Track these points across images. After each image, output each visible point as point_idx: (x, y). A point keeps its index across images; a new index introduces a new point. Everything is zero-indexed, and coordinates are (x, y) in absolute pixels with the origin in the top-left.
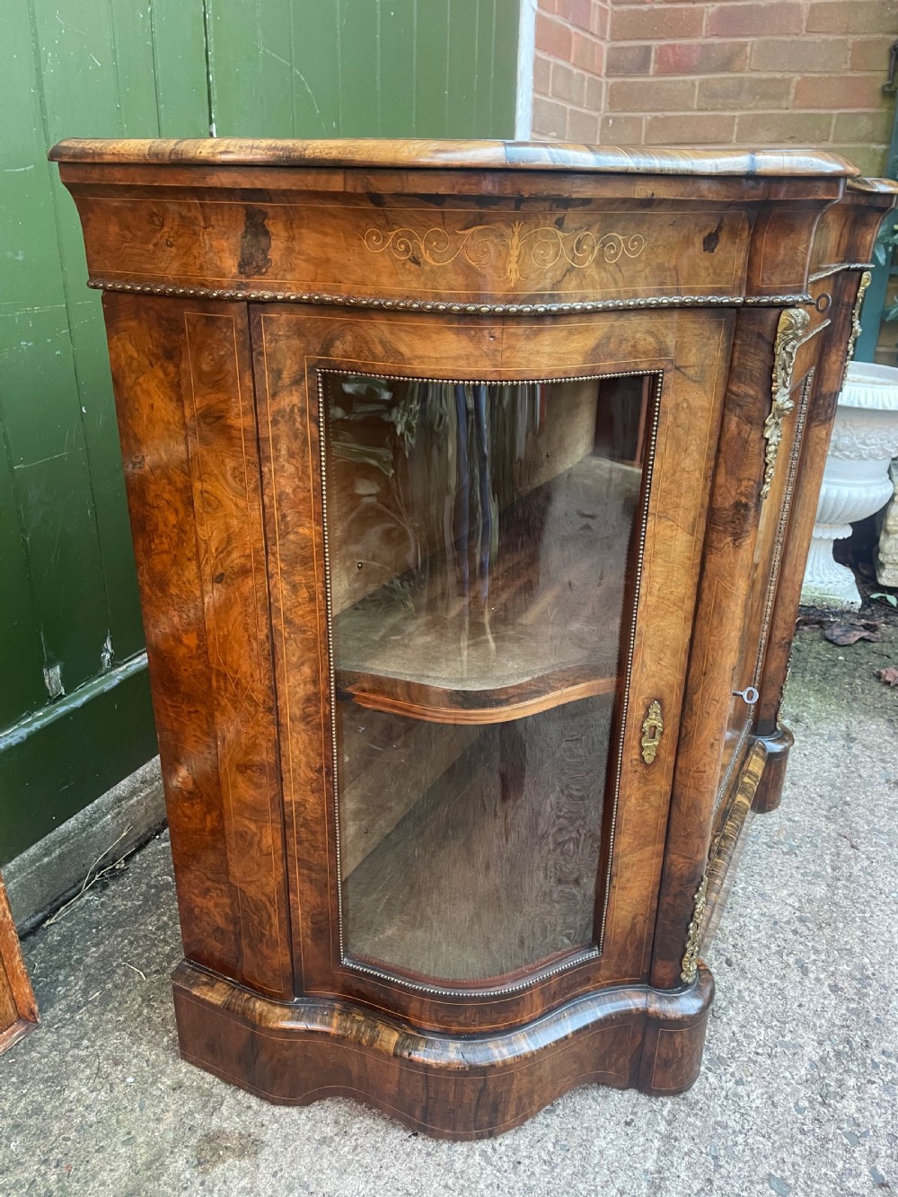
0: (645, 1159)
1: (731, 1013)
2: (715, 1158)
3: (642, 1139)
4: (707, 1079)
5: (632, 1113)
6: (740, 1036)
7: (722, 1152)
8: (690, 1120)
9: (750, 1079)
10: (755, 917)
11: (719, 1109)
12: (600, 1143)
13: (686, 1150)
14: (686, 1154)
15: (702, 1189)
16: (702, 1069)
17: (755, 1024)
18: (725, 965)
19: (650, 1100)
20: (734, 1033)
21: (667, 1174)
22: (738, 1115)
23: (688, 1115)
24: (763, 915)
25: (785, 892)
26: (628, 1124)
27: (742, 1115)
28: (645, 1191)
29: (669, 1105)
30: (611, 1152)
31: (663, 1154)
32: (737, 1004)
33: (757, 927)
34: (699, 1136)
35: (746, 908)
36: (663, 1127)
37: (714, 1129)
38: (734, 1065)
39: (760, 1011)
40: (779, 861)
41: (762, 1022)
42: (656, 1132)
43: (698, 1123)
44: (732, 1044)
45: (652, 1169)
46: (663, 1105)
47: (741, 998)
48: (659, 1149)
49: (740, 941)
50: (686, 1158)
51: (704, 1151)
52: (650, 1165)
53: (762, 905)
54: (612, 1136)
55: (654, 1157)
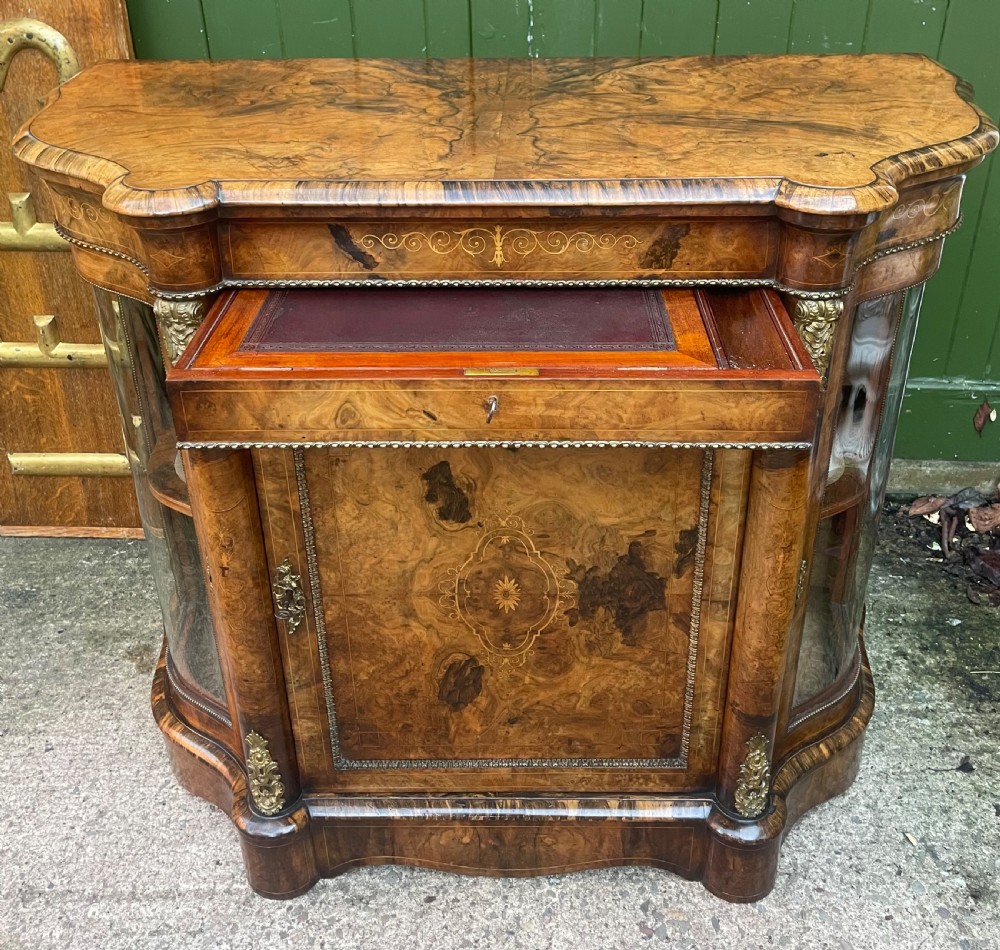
0: (188, 882)
1: (363, 914)
2: (201, 931)
3: (205, 875)
4: (279, 908)
5: (227, 864)
6: (337, 926)
7: (208, 935)
8: (232, 904)
9: (290, 942)
10: (509, 912)
11: (249, 923)
12: (194, 849)
13: (203, 908)
14: (200, 909)
15: (171, 928)
16: (289, 903)
17: (357, 936)
18: (423, 896)
19: (243, 872)
20: (339, 921)
21: (177, 900)
22: (249, 940)
23: (237, 903)
24: (518, 919)
25: (570, 935)
26: (218, 863)
27: (250, 944)
28: (161, 889)
29: (243, 887)
30: (189, 858)
31: (197, 893)
32: (377, 916)
33: (493, 915)
34: (218, 914)
35: (521, 900)
36: (220, 887)
37: (229, 924)
38: (300, 926)
39: (375, 938)
40: (622, 921)
41: (362, 942)
42: (215, 884)
43: (230, 911)
44: (325, 923)
45: (181, 889)
46: (243, 883)
47: (386, 918)
48: (199, 889)
49: (464, 905)
50: (196, 910)
51: (205, 921)
52: (183, 887)
53: (532, 914)
54: (203, 855)
55: (192, 888)
